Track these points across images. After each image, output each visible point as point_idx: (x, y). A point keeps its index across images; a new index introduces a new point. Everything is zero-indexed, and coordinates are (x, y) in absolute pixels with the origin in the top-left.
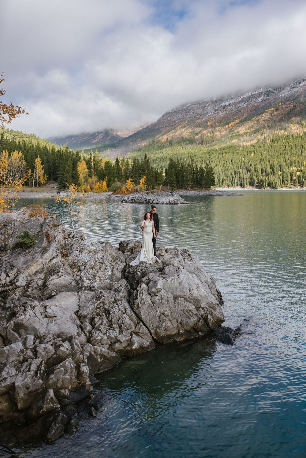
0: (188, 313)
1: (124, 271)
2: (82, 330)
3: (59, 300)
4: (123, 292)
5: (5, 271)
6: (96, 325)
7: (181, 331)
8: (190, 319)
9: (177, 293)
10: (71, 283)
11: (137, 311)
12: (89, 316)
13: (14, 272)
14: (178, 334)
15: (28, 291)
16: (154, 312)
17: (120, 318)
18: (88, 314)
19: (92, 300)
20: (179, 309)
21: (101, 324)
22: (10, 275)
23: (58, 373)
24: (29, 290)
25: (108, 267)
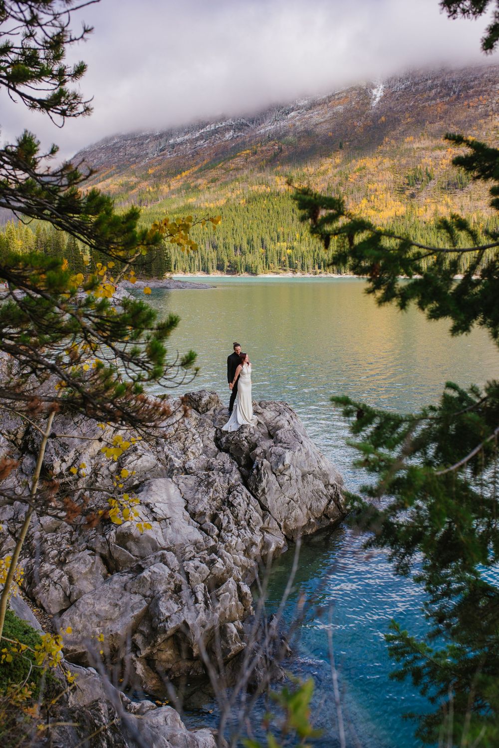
0: (317, 494)
1: (217, 440)
2: (208, 535)
3: (158, 493)
4: (235, 473)
5: (57, 454)
6: (224, 525)
7: (312, 520)
8: (320, 502)
9: (306, 469)
10: (157, 465)
11: (262, 499)
12: (208, 513)
13: (72, 454)
14: (309, 524)
15: (97, 481)
16: (282, 497)
17: (246, 511)
18: (205, 509)
19: (201, 489)
20: (308, 490)
21: (229, 522)
22: (66, 459)
23: (223, 600)
24: (99, 479)
25: (197, 436)
